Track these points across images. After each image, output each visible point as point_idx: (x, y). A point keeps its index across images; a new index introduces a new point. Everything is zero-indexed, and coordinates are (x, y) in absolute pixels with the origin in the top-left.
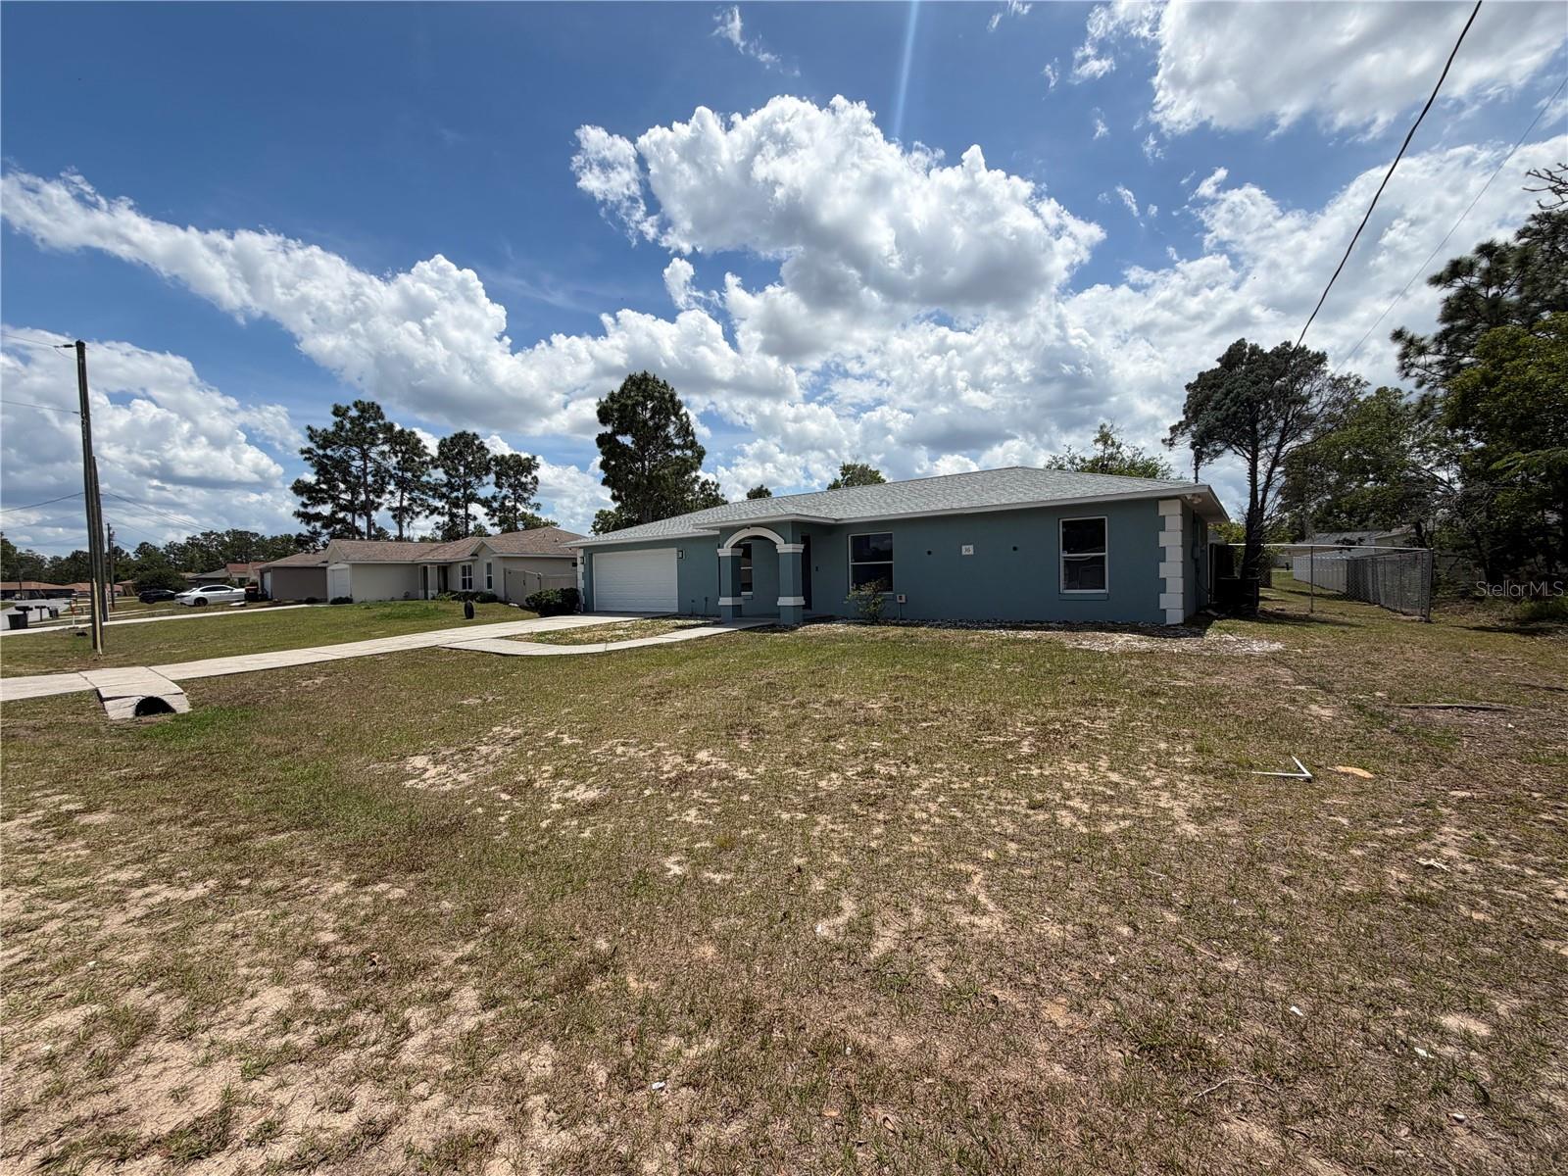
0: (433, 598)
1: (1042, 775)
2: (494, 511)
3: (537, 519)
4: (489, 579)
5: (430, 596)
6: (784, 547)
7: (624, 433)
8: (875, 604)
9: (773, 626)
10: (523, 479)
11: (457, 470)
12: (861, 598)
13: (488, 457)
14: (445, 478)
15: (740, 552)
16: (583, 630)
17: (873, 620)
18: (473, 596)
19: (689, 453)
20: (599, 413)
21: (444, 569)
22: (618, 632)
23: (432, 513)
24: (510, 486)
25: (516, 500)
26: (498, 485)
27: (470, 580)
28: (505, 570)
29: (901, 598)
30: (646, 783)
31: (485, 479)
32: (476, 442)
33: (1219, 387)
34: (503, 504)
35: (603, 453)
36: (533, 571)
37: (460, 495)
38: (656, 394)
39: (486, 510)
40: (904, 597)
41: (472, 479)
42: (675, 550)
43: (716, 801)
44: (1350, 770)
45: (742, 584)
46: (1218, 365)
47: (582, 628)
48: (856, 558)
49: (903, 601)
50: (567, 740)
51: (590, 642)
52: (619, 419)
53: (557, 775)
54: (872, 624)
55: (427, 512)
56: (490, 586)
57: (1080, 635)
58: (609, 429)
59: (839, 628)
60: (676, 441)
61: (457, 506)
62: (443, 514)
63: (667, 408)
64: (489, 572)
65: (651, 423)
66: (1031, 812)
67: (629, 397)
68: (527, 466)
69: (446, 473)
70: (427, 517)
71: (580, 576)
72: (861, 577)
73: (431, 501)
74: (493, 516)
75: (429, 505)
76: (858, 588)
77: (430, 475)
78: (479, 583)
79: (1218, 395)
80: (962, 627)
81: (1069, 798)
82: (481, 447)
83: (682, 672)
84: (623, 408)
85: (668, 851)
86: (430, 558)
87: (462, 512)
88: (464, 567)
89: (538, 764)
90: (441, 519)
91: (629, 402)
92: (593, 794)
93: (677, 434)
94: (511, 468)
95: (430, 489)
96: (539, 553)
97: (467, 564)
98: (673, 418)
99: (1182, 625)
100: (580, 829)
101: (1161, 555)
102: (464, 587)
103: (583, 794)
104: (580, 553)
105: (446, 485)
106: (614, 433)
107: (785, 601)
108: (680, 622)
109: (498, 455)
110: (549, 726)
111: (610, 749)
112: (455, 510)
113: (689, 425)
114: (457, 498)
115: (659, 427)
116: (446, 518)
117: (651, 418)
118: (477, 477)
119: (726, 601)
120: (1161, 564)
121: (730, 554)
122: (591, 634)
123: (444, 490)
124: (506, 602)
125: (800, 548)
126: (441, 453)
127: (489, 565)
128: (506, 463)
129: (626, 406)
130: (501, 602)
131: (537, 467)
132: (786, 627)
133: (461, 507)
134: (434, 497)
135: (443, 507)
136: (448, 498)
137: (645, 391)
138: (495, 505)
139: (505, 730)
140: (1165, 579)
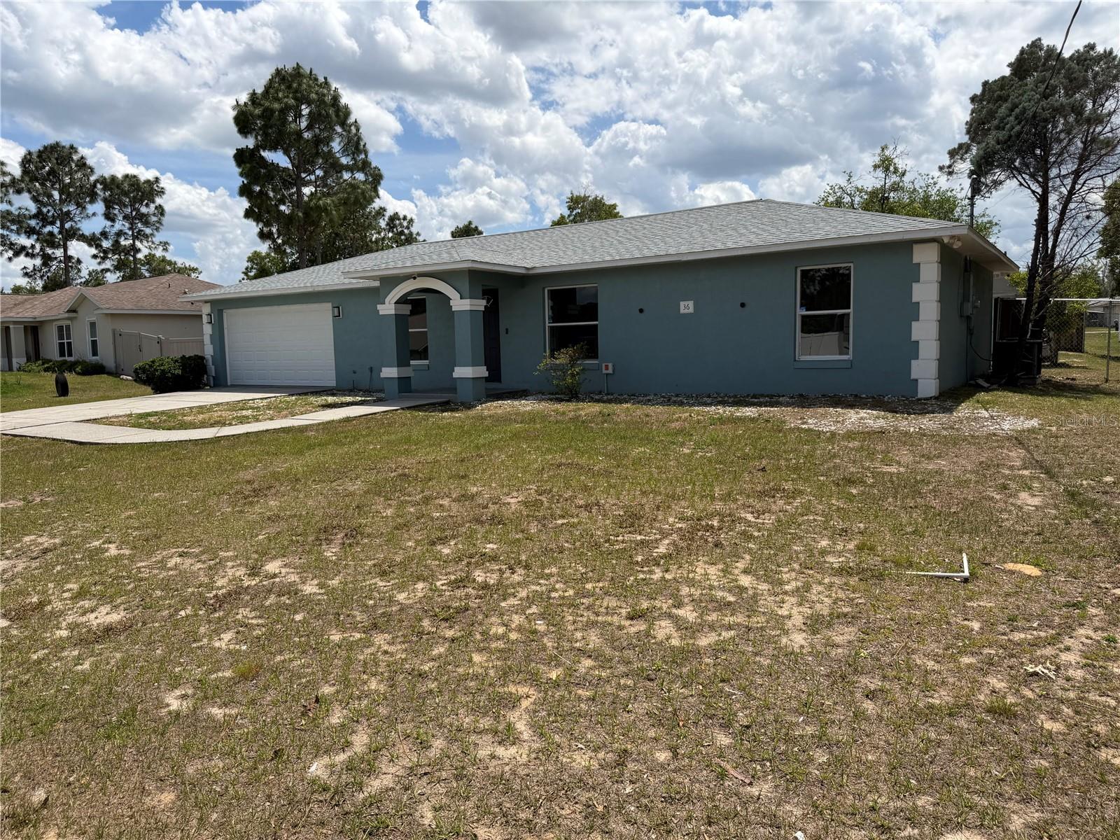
0: (19, 369)
1: (663, 578)
2: (105, 252)
3: (170, 263)
4: (94, 343)
5: (15, 366)
6: (460, 304)
7: (273, 148)
8: (573, 375)
9: (447, 403)
10: (144, 210)
11: (50, 196)
12: (556, 368)
13: (93, 178)
14: (32, 207)
15: (406, 309)
16: (201, 409)
17: (571, 394)
18: (71, 367)
19: (360, 176)
20: (237, 120)
21: (33, 330)
22: (244, 413)
23: (17, 254)
24: (125, 218)
25: (135, 238)
26: (109, 217)
27: (70, 344)
28: (114, 332)
29: (607, 368)
30: (185, 602)
31: (91, 208)
32: (75, 157)
33: (1006, 100)
34: (117, 243)
35: (241, 175)
36: (150, 332)
37: (56, 231)
38: (313, 96)
39: (94, 251)
40: (610, 365)
41: (72, 208)
42: (329, 306)
43: (260, 621)
44: (1019, 567)
45: (411, 349)
46: (1007, 72)
47: (201, 407)
48: (554, 319)
49: (610, 371)
50: (113, 550)
51: (203, 425)
52: (265, 128)
53: (81, 594)
54: (568, 401)
55: (10, 253)
56: (95, 353)
57: (810, 412)
58: (250, 142)
59: (526, 406)
60: (344, 161)
61: (53, 245)
62: (32, 256)
63: (328, 115)
64: (93, 333)
65: (306, 135)
66: (628, 623)
67: (277, 99)
68: (148, 191)
69: (35, 199)
70: (10, 259)
71: (207, 339)
72: (560, 340)
73: (14, 238)
74: (104, 258)
75: (12, 244)
76: (552, 356)
77: (10, 203)
78: (82, 349)
79: (1003, 110)
80: (675, 403)
81: (679, 605)
82: (82, 164)
83: (298, 465)
84: (267, 114)
85: (175, 683)
86: (15, 314)
87: (59, 253)
88: (60, 328)
89: (62, 580)
90: (30, 263)
91: (276, 106)
92: (115, 617)
93: (345, 151)
94: (126, 194)
95: (13, 222)
96: (161, 309)
97: (64, 323)
98: (339, 129)
99: (936, 398)
100: (79, 660)
101: (913, 312)
102: (62, 354)
103: (105, 616)
104: (206, 309)
105: (35, 216)
106: (257, 148)
107: (462, 372)
108: (330, 399)
109: (107, 175)
110: (96, 535)
111: (161, 562)
112: (49, 251)
113: (359, 139)
114: (51, 234)
115: (317, 141)
116: (38, 262)
117: (309, 128)
118: (78, 205)
119: (390, 372)
120: (913, 323)
121: (393, 312)
122: (206, 416)
123: (33, 223)
124: (116, 374)
125: (481, 304)
126: (25, 172)
127: (93, 325)
128: (118, 187)
129: (272, 111)
130: (110, 373)
131: (162, 192)
132: (463, 404)
133: (58, 247)
134: (18, 233)
135: (33, 247)
136: (38, 233)
137: (296, 91)
138: (106, 244)
139: (40, 540)
140: (917, 342)
